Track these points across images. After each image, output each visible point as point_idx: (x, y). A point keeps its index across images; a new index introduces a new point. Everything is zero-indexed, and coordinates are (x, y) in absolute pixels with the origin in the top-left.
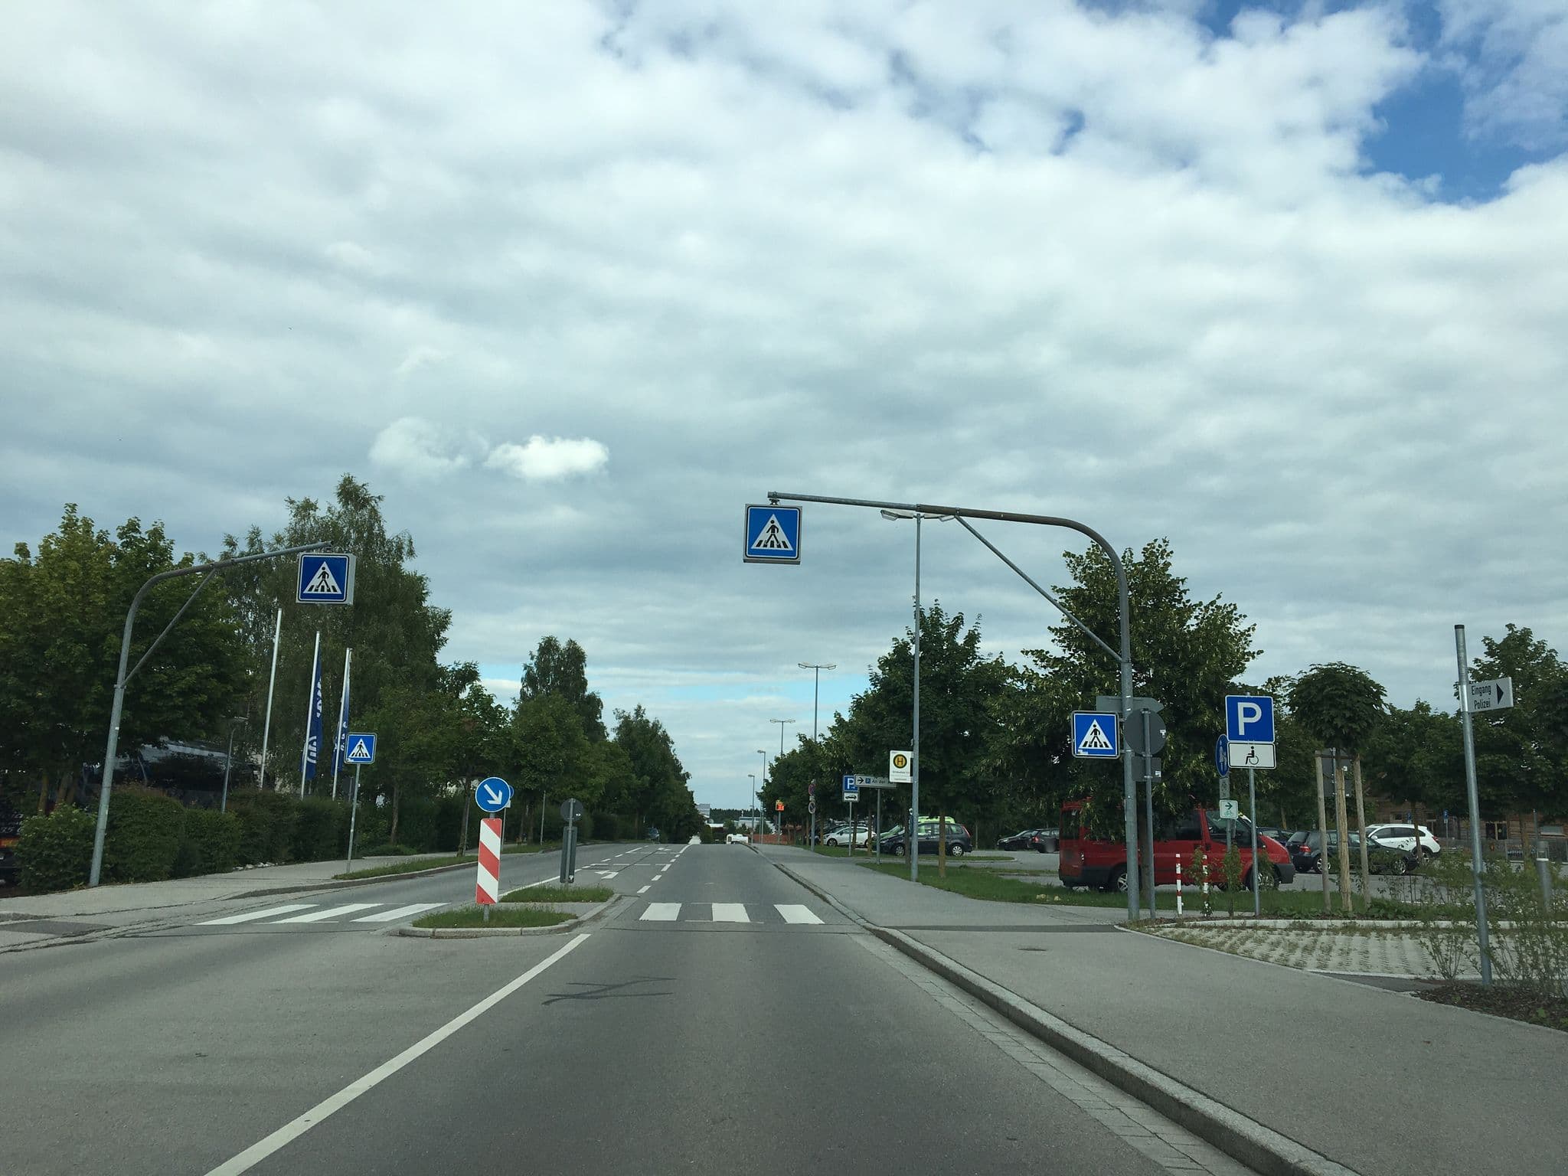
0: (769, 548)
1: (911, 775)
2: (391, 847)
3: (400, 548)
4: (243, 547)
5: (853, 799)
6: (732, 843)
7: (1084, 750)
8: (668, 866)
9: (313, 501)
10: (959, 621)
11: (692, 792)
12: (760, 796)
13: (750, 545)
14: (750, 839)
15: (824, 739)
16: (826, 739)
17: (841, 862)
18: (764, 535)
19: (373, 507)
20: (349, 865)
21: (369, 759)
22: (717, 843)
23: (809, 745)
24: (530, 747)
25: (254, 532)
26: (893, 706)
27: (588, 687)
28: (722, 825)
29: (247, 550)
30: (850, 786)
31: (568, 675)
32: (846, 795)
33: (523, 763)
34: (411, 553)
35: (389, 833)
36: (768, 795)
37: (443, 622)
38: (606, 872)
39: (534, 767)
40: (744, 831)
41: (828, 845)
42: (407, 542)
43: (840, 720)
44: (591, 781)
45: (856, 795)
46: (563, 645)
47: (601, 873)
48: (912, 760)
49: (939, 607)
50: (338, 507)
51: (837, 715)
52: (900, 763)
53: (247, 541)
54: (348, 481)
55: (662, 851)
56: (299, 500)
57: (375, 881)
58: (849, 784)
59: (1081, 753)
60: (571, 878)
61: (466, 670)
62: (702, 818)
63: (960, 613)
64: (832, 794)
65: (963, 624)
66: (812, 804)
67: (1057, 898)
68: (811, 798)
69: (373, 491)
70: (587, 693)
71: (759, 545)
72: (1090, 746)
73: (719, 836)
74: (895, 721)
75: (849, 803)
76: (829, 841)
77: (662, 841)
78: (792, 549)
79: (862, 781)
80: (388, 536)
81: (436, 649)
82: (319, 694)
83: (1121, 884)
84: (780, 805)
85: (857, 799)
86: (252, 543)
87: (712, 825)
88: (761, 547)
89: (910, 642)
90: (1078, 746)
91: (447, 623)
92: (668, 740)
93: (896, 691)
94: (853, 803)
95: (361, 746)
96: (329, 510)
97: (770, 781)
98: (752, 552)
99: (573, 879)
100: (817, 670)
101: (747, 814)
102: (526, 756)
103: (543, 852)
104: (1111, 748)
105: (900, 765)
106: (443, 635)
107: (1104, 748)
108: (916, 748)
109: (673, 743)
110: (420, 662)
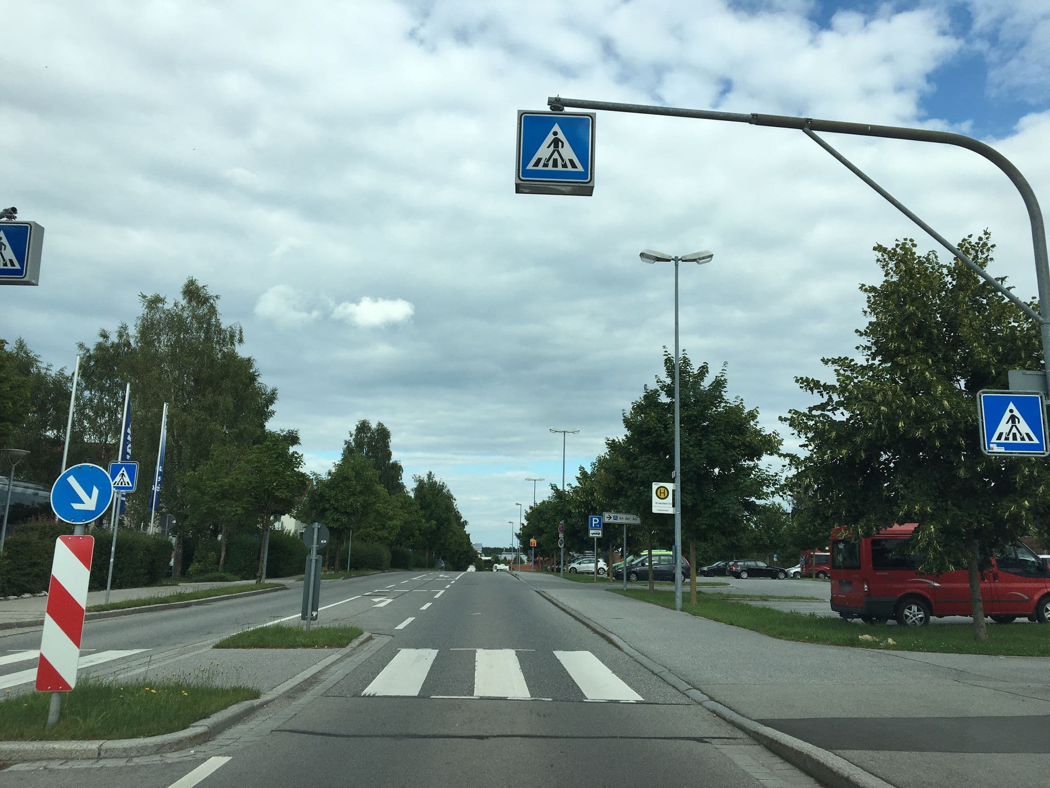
0: (550, 168)
1: (673, 506)
2: (217, 574)
3: (232, 337)
4: (114, 338)
5: (597, 535)
6: (498, 570)
7: (999, 445)
8: (442, 592)
9: (162, 296)
10: (704, 370)
11: (469, 534)
12: (518, 536)
13: (525, 164)
14: (510, 568)
15: (571, 487)
16: (573, 488)
17: (590, 587)
18: (544, 151)
19: (212, 304)
20: (108, 595)
21: (131, 488)
22: (487, 570)
23: (559, 494)
24: (333, 493)
25: (122, 327)
26: (646, 446)
27: (392, 457)
28: (490, 558)
29: (116, 341)
30: (595, 524)
31: (377, 448)
32: (592, 532)
33: (327, 506)
34: (241, 341)
35: (218, 563)
36: (524, 536)
37: (271, 398)
38: (381, 599)
39: (336, 509)
40: (506, 562)
41: (570, 572)
42: (238, 332)
43: (584, 473)
44: (390, 523)
45: (600, 532)
46: (374, 426)
47: (376, 600)
48: (674, 491)
49: (687, 356)
50: (183, 302)
51: (581, 468)
52: (663, 495)
53: (117, 334)
54: (192, 283)
55: (442, 578)
56: (150, 295)
57: (133, 612)
58: (594, 523)
59: (995, 449)
60: (314, 615)
61: (290, 435)
62: (476, 553)
63: (704, 363)
64: (579, 531)
65: (707, 372)
66: (561, 540)
67: (890, 641)
68: (561, 536)
69: (211, 291)
70: (391, 462)
71: (537, 164)
72: (1007, 439)
73: (488, 566)
74: (649, 459)
75: (594, 538)
76: (571, 569)
77: (446, 569)
78: (582, 170)
79: (611, 518)
80: (223, 327)
81: (266, 419)
82: (129, 438)
83: (907, 616)
84: (533, 541)
85: (600, 535)
86: (120, 336)
87: (484, 558)
88: (540, 167)
89: (659, 389)
90: (990, 438)
91: (274, 398)
92: (452, 498)
93: (650, 432)
94: (598, 538)
95: (123, 474)
96: (176, 305)
97: (526, 525)
98: (526, 173)
99: (317, 615)
100: (565, 434)
101: (509, 550)
102: (329, 500)
103: (344, 579)
104: (1036, 441)
105: (662, 496)
106: (271, 408)
107: (1027, 441)
108: (678, 480)
109: (455, 500)
110: (247, 426)
